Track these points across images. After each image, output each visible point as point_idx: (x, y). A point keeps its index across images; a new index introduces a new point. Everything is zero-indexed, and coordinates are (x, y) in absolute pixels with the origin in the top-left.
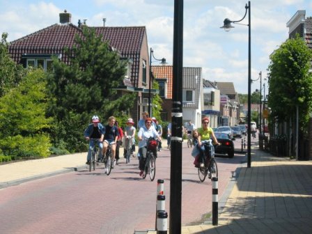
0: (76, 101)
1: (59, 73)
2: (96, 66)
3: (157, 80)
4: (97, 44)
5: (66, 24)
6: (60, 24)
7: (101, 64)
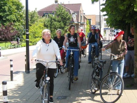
0: (55, 27)
1: (51, 19)
2: (62, 16)
3: (88, 19)
4: (62, 10)
5: (57, 4)
6: (55, 4)
7: (64, 16)
